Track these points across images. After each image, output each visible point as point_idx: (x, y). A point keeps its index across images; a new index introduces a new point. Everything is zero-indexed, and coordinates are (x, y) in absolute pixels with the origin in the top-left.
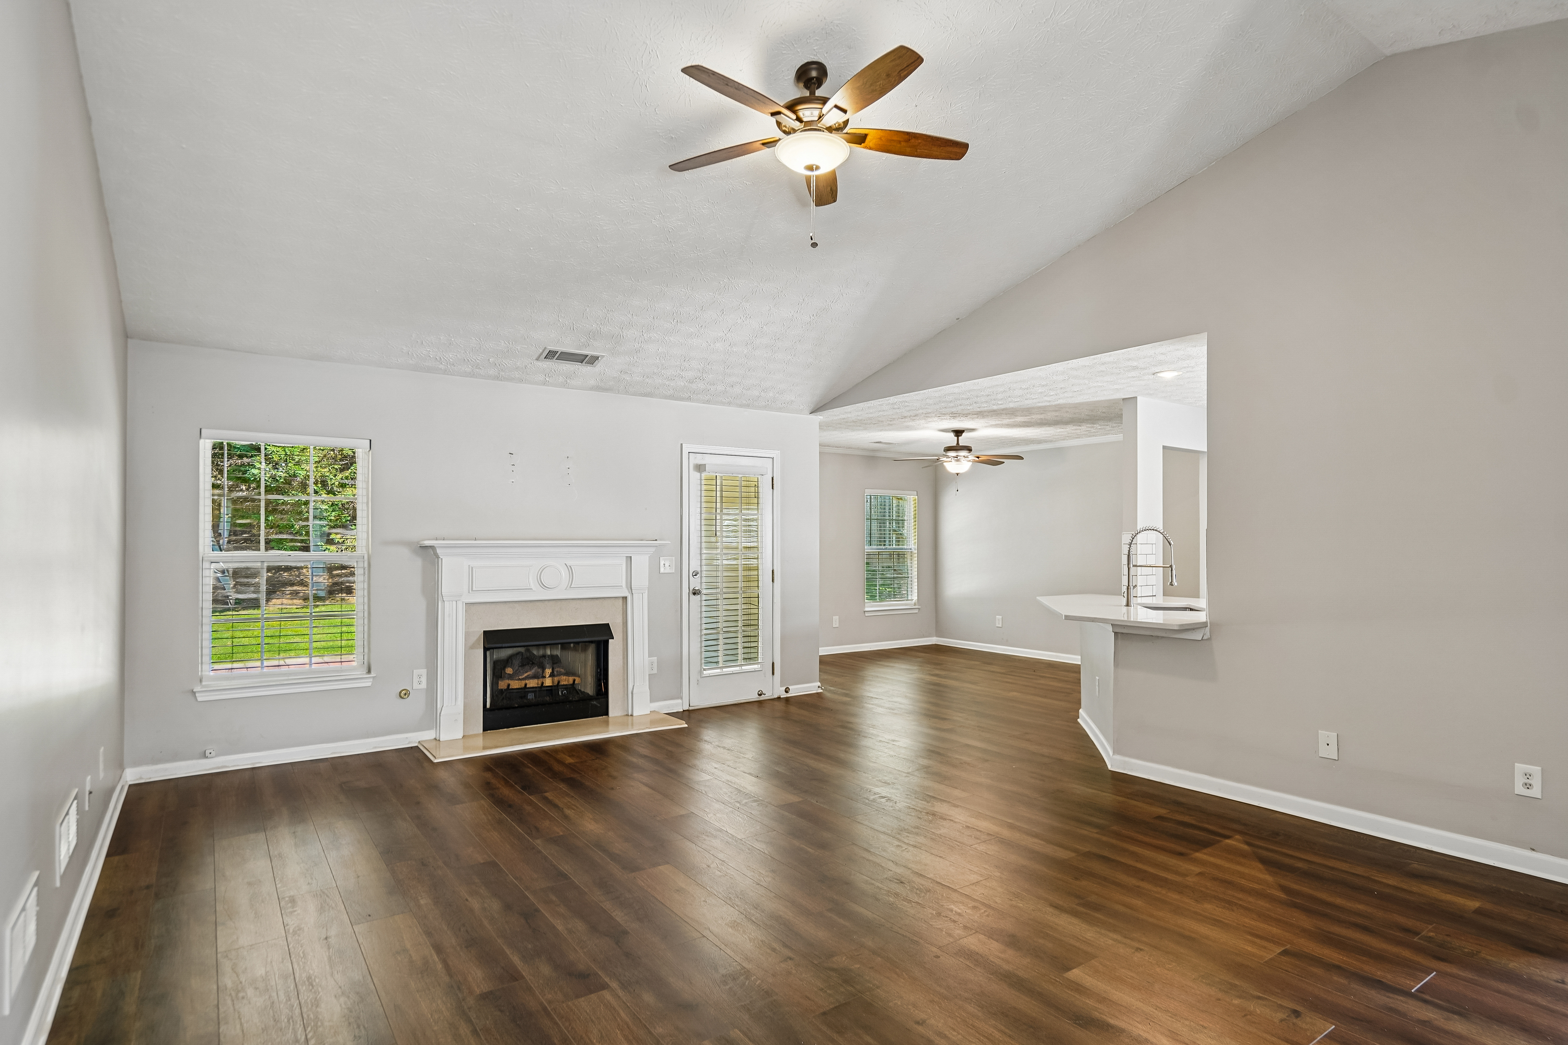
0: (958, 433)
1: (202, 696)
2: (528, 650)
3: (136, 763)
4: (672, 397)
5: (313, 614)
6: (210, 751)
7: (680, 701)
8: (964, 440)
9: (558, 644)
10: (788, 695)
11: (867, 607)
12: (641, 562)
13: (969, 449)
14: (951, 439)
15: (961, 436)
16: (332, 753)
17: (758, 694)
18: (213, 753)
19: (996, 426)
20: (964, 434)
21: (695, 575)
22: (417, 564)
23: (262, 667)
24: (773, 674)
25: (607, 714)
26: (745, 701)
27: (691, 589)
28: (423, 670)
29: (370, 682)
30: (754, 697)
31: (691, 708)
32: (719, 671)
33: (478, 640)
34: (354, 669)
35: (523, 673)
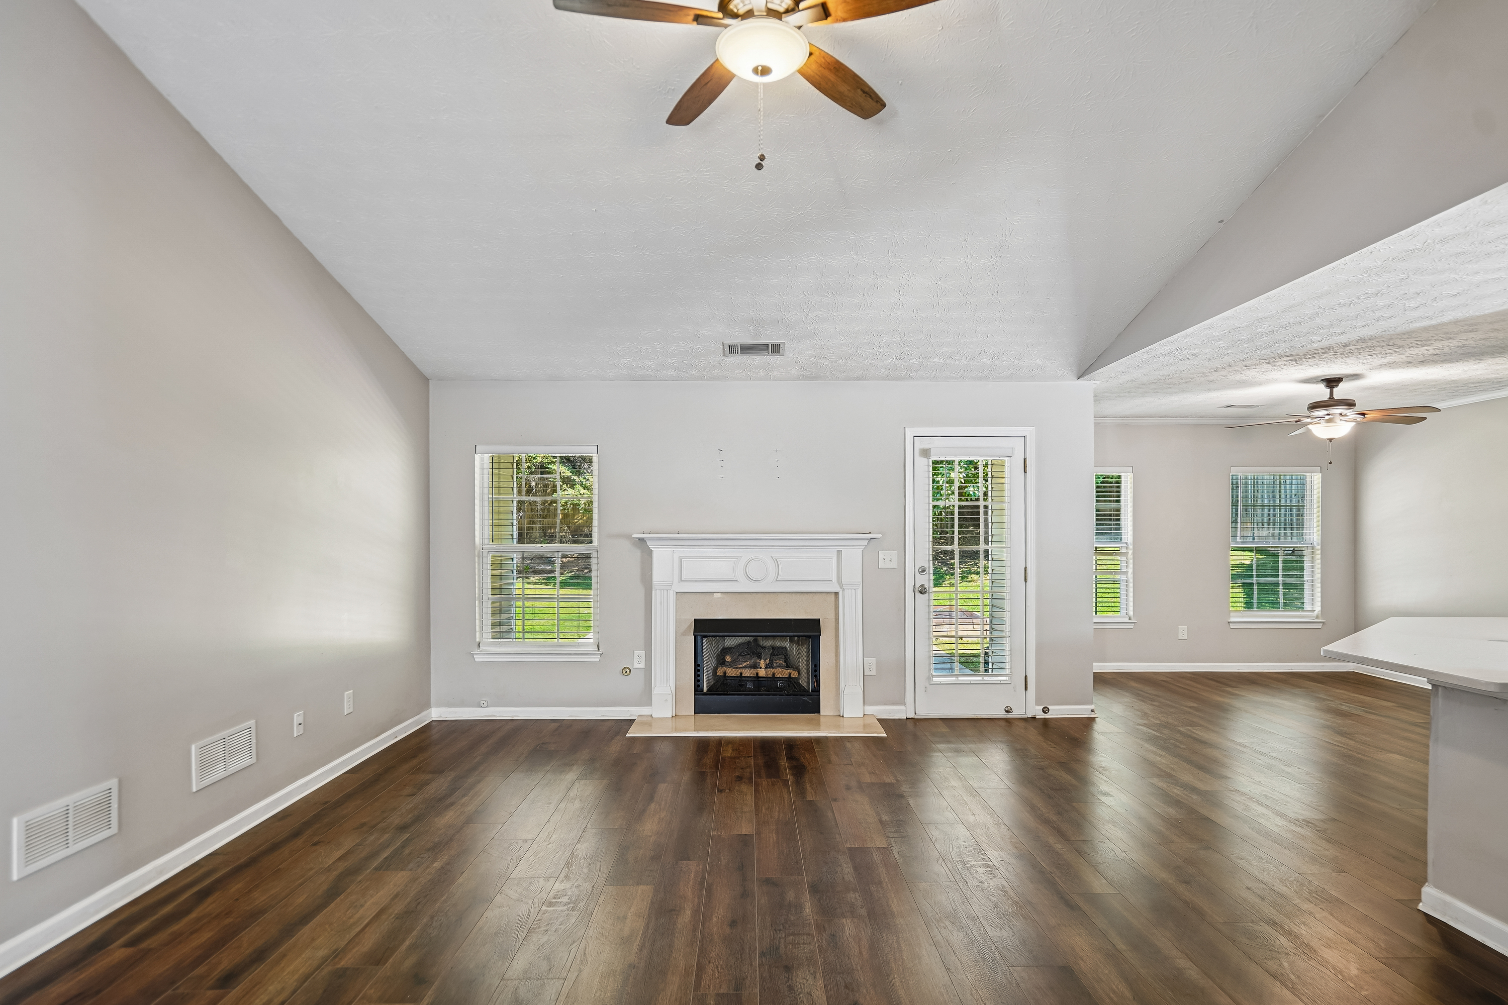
0: (1332, 382)
1: (479, 658)
2: (756, 641)
3: (439, 705)
4: (888, 378)
5: (560, 596)
6: (484, 702)
7: (903, 707)
8: (1341, 391)
9: (788, 636)
10: (1047, 716)
11: (1234, 617)
12: (853, 555)
13: (1350, 404)
14: (1321, 392)
15: (1337, 386)
16: (569, 716)
17: (1005, 710)
18: (485, 704)
19: (1388, 365)
20: (1341, 385)
21: (922, 572)
22: (637, 554)
23: (524, 638)
24: (1026, 689)
25: (819, 712)
26: (987, 717)
27: (917, 586)
28: (642, 652)
29: (598, 658)
30: (1000, 713)
31: (916, 717)
32: (954, 679)
33: (689, 627)
34: (588, 645)
35: (743, 662)
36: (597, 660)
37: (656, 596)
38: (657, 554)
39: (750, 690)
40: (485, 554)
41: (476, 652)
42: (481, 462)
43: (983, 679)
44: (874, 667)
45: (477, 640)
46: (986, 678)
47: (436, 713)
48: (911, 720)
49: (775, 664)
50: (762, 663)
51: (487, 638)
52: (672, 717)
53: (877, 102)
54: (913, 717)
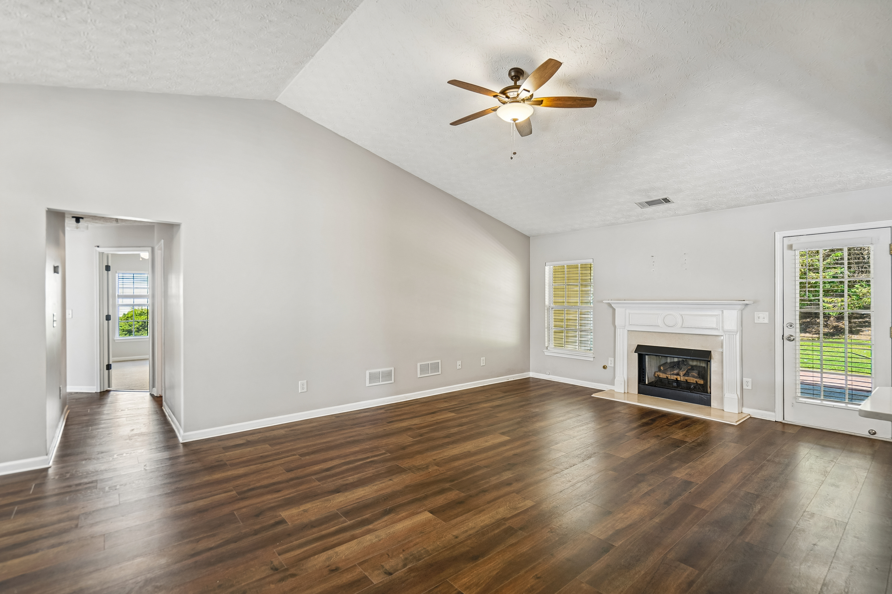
36: (592, 360)
37: (618, 331)
38: (619, 312)
39: (675, 387)
40: (551, 309)
41: (545, 351)
42: (548, 270)
43: (846, 406)
44: (750, 384)
45: (546, 346)
46: (849, 406)
47: (532, 374)
48: (779, 423)
49: (690, 375)
50: (682, 373)
51: (552, 345)
52: (625, 393)
53: (590, 100)
54: (781, 421)
